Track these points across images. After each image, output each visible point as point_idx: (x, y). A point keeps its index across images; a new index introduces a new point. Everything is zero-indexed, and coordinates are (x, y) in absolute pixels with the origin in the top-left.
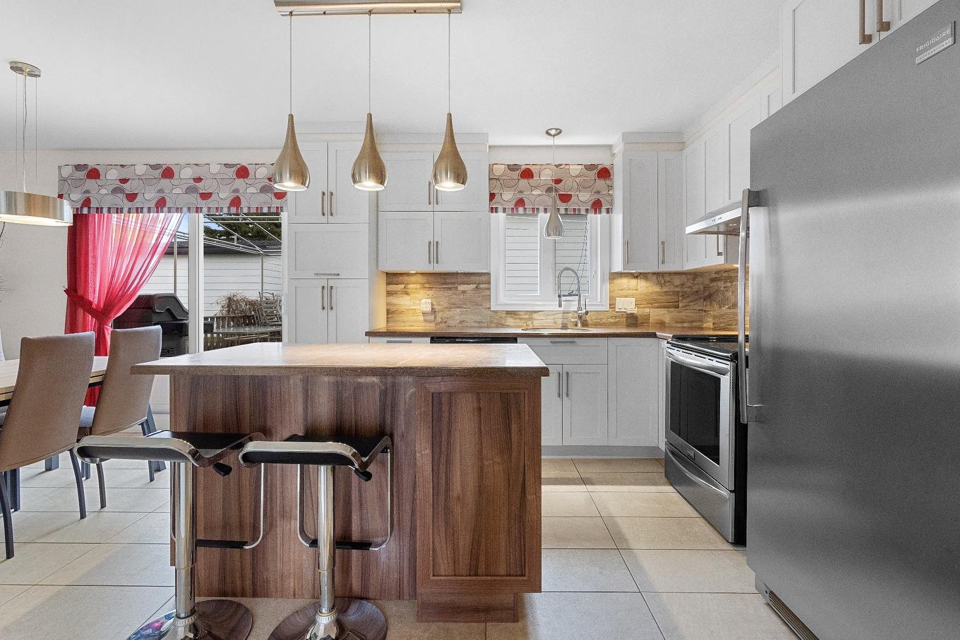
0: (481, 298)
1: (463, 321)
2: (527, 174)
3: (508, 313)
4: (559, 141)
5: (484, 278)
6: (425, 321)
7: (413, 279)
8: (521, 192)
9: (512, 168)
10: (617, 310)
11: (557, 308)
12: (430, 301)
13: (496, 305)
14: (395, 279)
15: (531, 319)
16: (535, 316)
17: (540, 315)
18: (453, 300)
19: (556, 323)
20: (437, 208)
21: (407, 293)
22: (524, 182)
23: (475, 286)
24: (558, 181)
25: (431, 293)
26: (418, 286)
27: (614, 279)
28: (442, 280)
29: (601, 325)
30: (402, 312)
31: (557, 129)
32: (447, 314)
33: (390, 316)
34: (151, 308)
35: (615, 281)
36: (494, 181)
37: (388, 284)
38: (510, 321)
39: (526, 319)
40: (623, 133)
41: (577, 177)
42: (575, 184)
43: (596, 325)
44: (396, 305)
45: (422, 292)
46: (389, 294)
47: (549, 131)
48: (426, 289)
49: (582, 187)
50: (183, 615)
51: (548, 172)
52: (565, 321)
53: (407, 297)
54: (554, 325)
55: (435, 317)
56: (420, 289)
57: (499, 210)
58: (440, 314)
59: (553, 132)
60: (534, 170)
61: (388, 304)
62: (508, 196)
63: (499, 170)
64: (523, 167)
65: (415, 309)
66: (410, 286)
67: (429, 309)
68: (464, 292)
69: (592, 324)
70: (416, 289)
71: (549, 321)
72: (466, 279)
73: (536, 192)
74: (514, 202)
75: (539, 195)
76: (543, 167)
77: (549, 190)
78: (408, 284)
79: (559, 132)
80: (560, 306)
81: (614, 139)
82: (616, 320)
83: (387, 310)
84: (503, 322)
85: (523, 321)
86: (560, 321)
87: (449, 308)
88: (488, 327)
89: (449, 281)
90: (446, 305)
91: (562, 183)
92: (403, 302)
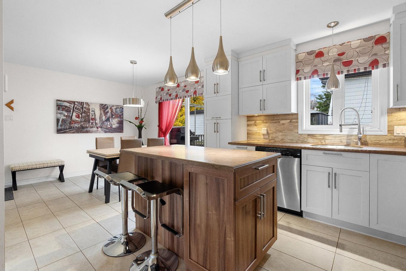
0: (293, 127)
1: (283, 139)
2: (320, 54)
3: (309, 135)
4: (337, 30)
5: (295, 117)
6: (264, 138)
7: (258, 118)
8: (316, 66)
9: (310, 53)
10: (395, 134)
11: (339, 133)
12: (266, 128)
13: (302, 131)
14: (250, 119)
15: (324, 139)
16: (327, 137)
17: (331, 137)
18: (277, 129)
19: (342, 142)
20: (264, 83)
21: (256, 125)
22: (318, 60)
23: (289, 121)
24: (342, 54)
25: (267, 125)
26: (261, 122)
27: (392, 113)
28: (273, 118)
29: (380, 144)
30: (253, 134)
31: (334, 22)
32: (274, 135)
33: (248, 136)
34: (180, 131)
35: (393, 114)
36: (299, 63)
37: (248, 121)
38: (310, 140)
39: (320, 139)
40: (393, 7)
41: (356, 48)
42: (355, 53)
43: (375, 144)
44: (251, 131)
45: (263, 124)
46: (248, 125)
47: (329, 25)
48: (264, 123)
49: (361, 54)
50: (124, 235)
51: (335, 50)
52: (349, 141)
53: (255, 127)
54: (340, 143)
55: (269, 137)
56: (262, 123)
57: (302, 78)
58: (271, 135)
59: (333, 24)
60: (324, 51)
61: (248, 130)
62: (308, 70)
63: (302, 56)
64: (317, 52)
65: (259, 133)
66: (257, 122)
67: (265, 132)
68: (283, 124)
69: (371, 144)
70: (260, 123)
71: (337, 140)
72: (284, 117)
73: (325, 64)
74: (311, 73)
75: (327, 65)
76: (330, 48)
77: (335, 61)
78: (256, 121)
79: (337, 23)
80: (341, 131)
81: (389, 14)
82: (394, 142)
83: (247, 133)
84: (305, 140)
85: (318, 140)
86: (345, 141)
87: (275, 132)
88: (297, 143)
89: (275, 119)
90: (274, 131)
91: (345, 55)
92: (255, 129)
